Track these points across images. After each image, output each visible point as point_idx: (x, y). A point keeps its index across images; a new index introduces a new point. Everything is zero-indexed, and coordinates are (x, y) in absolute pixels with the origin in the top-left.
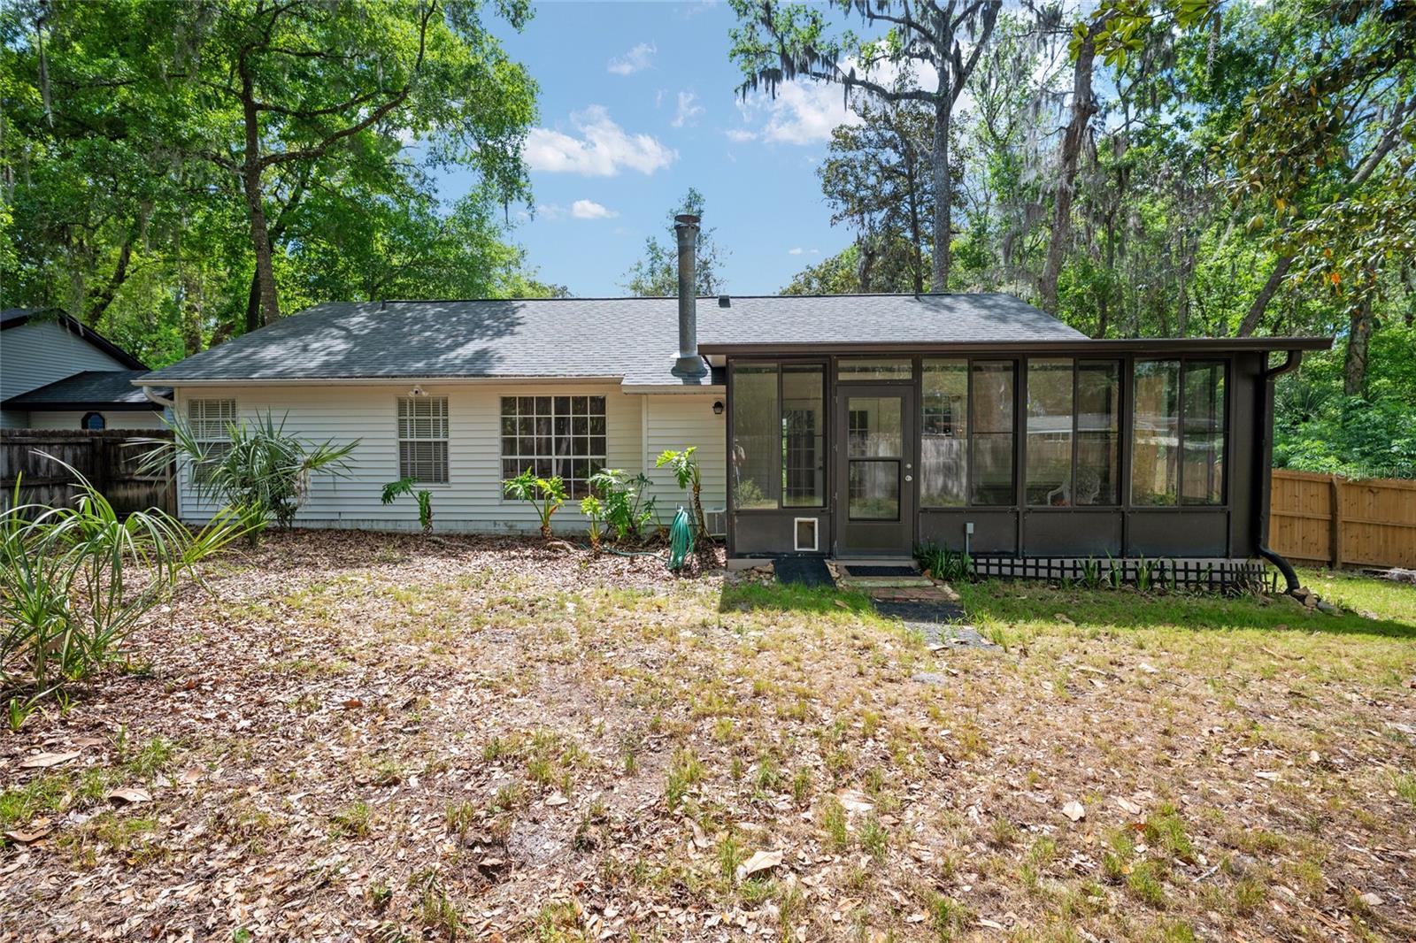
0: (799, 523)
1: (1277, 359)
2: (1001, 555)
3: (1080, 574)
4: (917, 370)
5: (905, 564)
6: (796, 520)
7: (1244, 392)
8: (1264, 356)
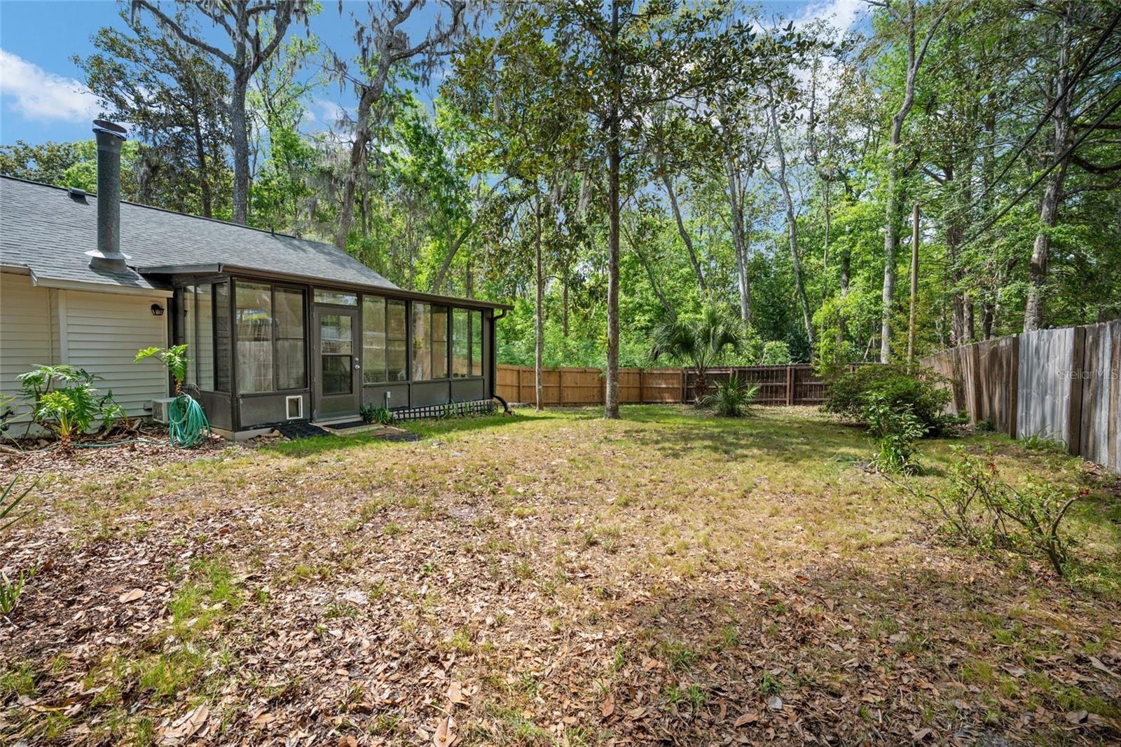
0: (290, 400)
1: (497, 312)
2: (404, 408)
3: (442, 413)
4: (360, 301)
5: (355, 420)
6: (287, 398)
7: (487, 325)
8: (492, 310)
